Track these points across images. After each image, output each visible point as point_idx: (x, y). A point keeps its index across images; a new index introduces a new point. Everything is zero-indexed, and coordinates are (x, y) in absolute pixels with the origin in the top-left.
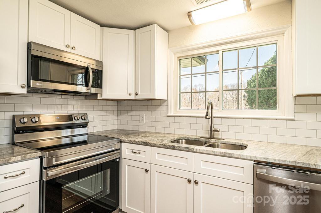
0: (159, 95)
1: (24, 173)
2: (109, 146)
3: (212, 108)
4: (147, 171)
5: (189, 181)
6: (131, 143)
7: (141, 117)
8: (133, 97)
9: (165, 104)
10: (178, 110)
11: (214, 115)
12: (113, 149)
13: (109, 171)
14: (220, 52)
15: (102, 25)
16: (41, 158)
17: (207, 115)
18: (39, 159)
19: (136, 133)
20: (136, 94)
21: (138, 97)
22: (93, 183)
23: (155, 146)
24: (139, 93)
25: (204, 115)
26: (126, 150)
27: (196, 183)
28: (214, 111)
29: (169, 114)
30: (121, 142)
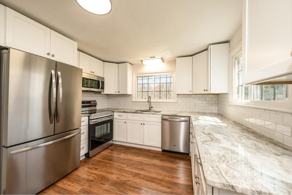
0: (129, 92)
1: (84, 121)
2: (106, 114)
3: (150, 98)
4: (125, 123)
5: (142, 124)
6: (118, 112)
7: (119, 102)
8: (117, 93)
9: (131, 96)
10: (137, 99)
11: (151, 101)
12: (110, 115)
13: (109, 124)
14: (154, 76)
15: (104, 61)
16: (89, 116)
17: (148, 101)
18: (88, 117)
19: (118, 109)
20: (119, 92)
21: (119, 93)
22: (99, 130)
23: (129, 112)
24: (120, 91)
25: (147, 101)
26: (116, 115)
27: (144, 124)
28: (151, 99)
29: (133, 101)
30: (113, 112)
